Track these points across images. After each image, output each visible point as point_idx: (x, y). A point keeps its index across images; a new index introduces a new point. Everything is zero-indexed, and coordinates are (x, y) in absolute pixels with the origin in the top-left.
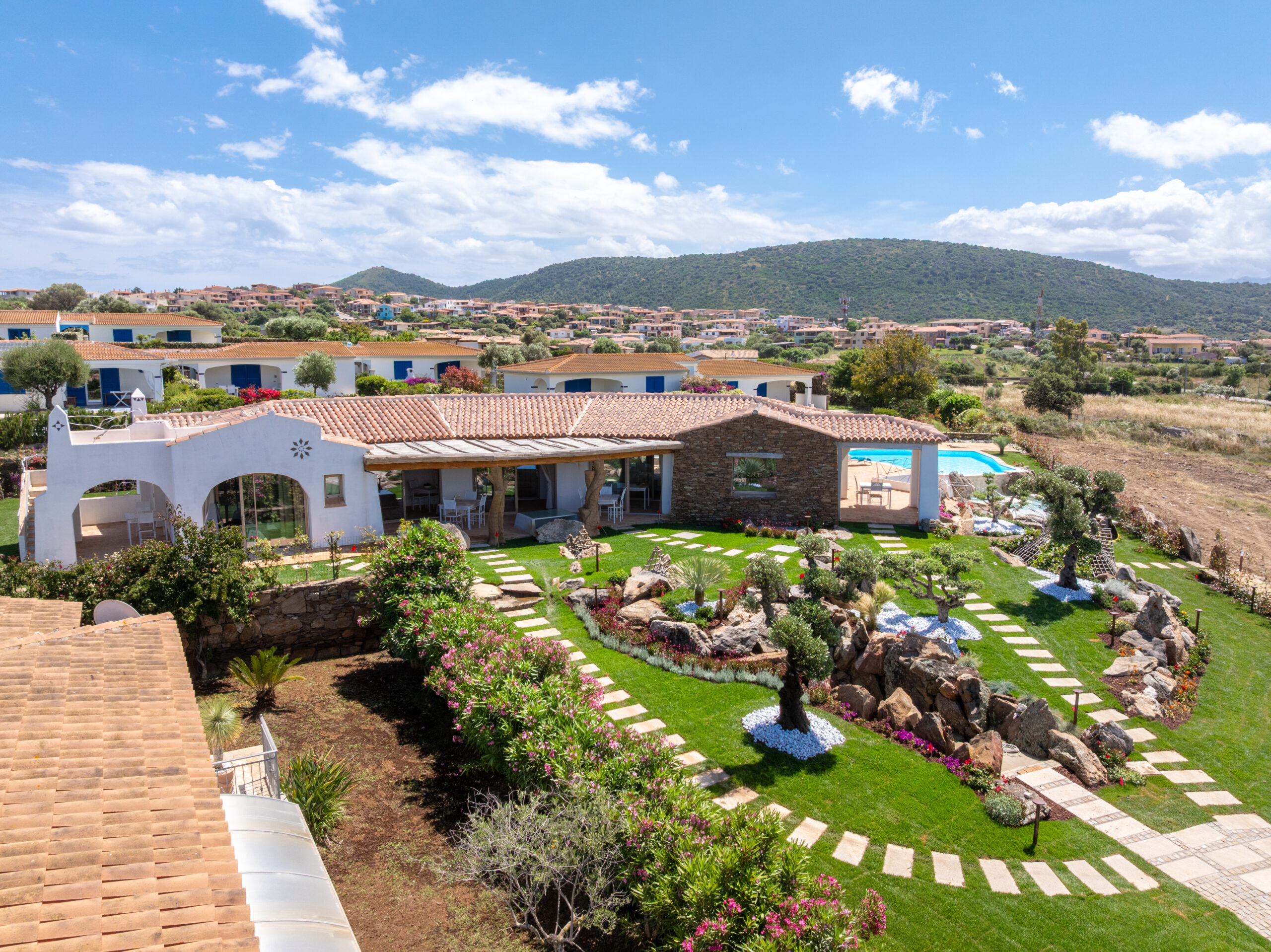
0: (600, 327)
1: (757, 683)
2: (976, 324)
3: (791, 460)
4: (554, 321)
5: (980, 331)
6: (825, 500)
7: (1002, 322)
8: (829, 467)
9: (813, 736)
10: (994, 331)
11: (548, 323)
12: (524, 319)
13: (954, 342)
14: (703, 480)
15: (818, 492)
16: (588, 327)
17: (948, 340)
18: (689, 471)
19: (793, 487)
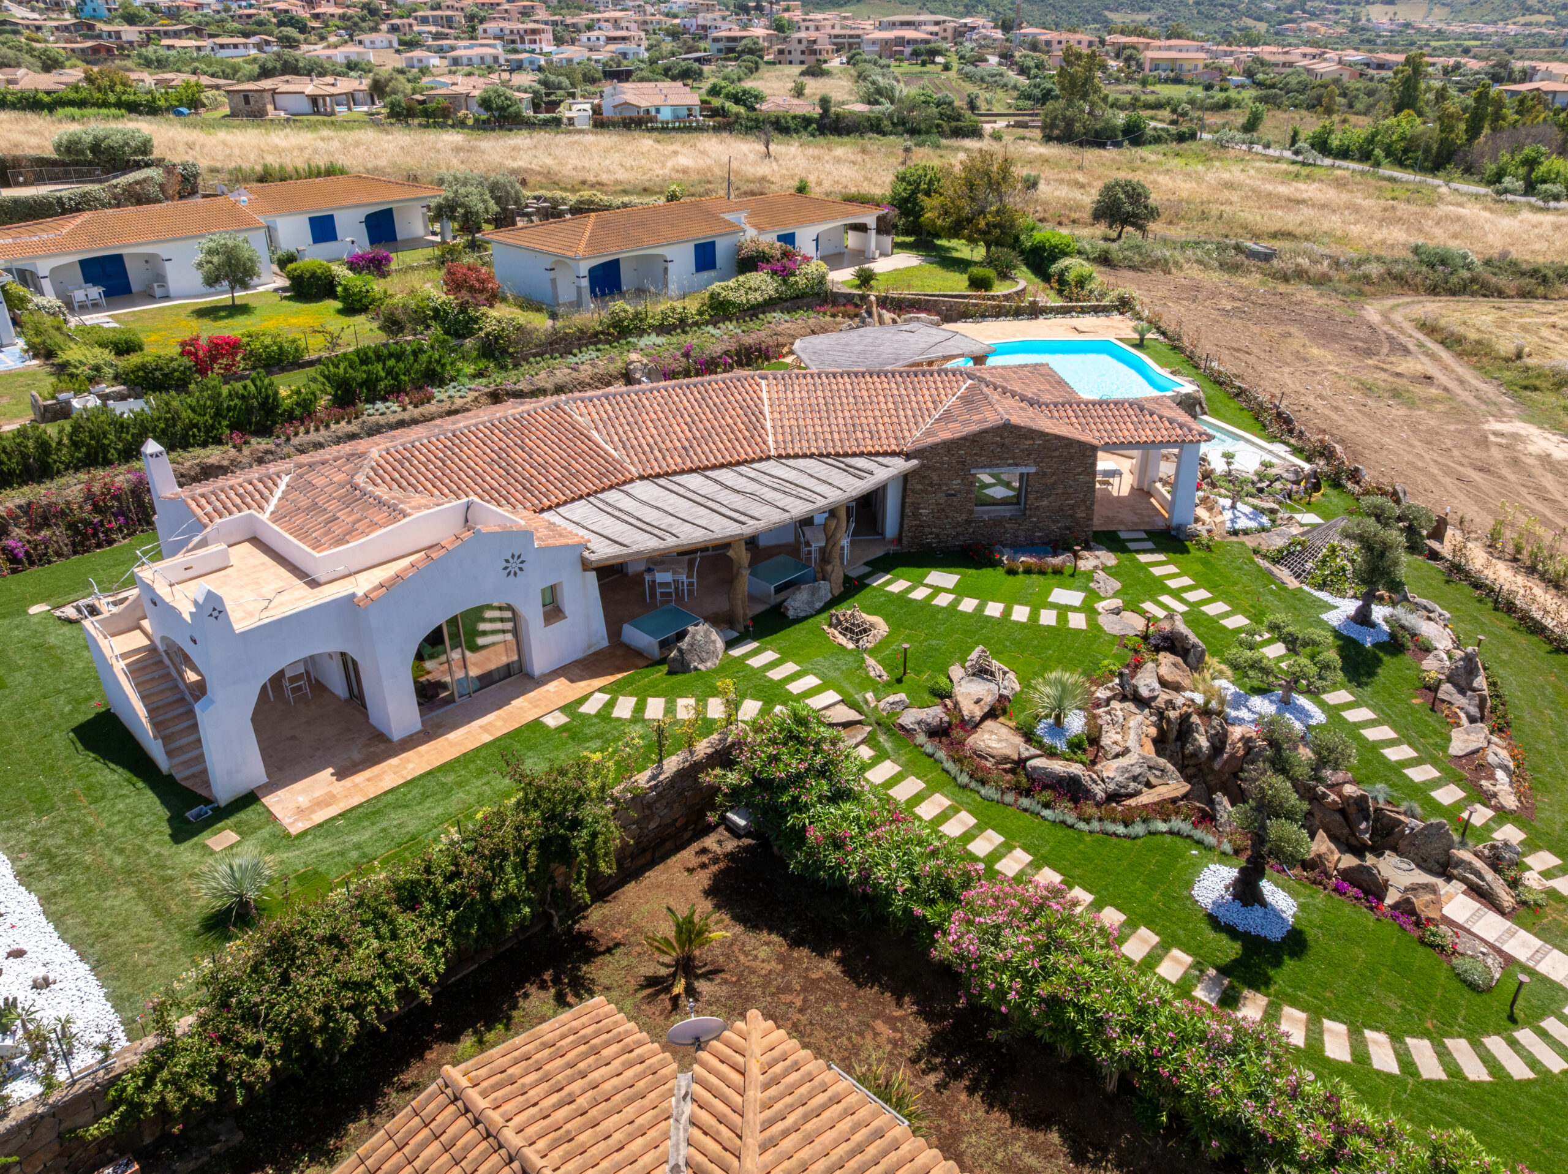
0: (433, 29)
1: (1171, 832)
2: (937, 23)
3: (1045, 474)
4: (363, 19)
5: (941, 34)
6: (1080, 514)
7: (968, 20)
8: (1087, 479)
9: (1273, 909)
10: (959, 34)
11: (355, 24)
12: (316, 16)
13: (916, 54)
14: (942, 501)
15: (1073, 507)
16: (416, 28)
17: (908, 50)
18: (926, 492)
19: (1045, 503)
